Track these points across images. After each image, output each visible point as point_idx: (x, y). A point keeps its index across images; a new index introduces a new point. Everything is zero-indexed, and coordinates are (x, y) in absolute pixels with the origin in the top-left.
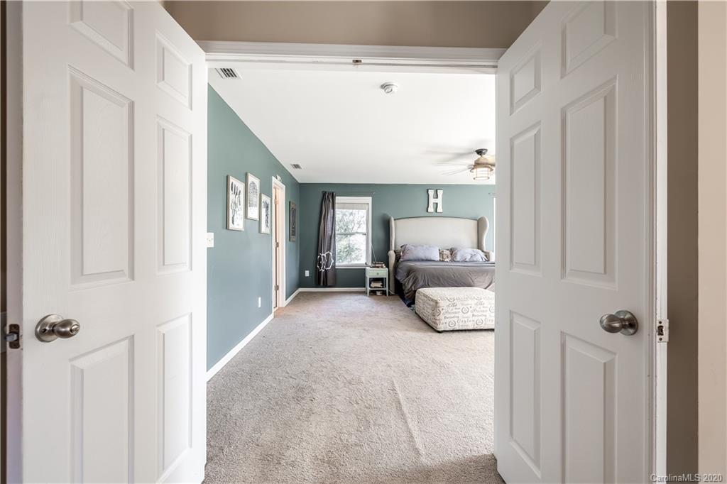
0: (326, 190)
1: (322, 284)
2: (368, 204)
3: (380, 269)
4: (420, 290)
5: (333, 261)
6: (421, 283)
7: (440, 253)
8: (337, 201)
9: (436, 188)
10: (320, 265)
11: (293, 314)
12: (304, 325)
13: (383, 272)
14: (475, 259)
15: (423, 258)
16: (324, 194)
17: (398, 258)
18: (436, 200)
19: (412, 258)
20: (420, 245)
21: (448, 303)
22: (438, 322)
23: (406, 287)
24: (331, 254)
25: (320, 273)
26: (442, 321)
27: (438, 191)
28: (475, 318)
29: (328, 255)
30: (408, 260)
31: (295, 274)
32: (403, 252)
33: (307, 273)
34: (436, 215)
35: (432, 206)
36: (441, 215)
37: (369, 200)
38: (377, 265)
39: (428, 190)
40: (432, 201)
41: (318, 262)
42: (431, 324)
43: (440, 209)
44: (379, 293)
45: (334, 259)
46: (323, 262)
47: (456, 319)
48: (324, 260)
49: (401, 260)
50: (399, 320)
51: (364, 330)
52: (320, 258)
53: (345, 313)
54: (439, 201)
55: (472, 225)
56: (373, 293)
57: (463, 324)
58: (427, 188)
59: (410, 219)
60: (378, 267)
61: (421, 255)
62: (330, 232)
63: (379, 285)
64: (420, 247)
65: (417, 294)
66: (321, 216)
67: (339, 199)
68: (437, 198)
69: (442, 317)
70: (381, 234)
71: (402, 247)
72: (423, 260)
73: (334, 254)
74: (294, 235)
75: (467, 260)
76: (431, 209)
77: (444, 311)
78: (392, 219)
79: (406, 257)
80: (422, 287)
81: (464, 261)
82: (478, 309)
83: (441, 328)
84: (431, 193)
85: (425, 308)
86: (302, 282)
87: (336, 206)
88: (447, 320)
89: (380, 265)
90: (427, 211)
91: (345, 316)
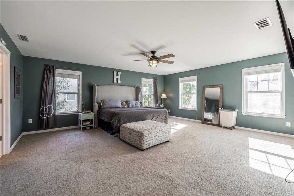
0: (48, 64)
1: (44, 127)
2: (79, 75)
3: (89, 114)
4: (123, 125)
5: (53, 111)
6: (123, 121)
7: (122, 103)
8: (56, 72)
9: (118, 71)
10: (43, 115)
11: (21, 159)
12: (37, 170)
13: (91, 116)
14: (137, 106)
15: (114, 106)
16: (46, 66)
17: (100, 107)
18: (118, 77)
19: (108, 107)
20: (112, 100)
21: (148, 132)
22: (143, 145)
23: (114, 125)
24: (52, 106)
25: (42, 120)
26: (146, 144)
27: (119, 72)
28: (159, 138)
29: (49, 108)
30: (106, 108)
31: (19, 123)
32: (103, 103)
33: (30, 121)
34: (117, 84)
35: (116, 80)
36: (119, 84)
37: (80, 73)
38: (87, 112)
39: (113, 72)
40: (116, 77)
41: (41, 112)
42: (139, 146)
43: (119, 82)
44: (88, 128)
45: (55, 109)
46: (45, 112)
47: (151, 141)
48: (46, 110)
49: (102, 108)
50: (114, 146)
51: (96, 161)
52: (43, 110)
53: (72, 148)
54: (119, 77)
55: (133, 89)
56: (84, 129)
57: (155, 143)
58: (113, 70)
59: (104, 86)
60: (88, 113)
61: (113, 105)
62: (51, 92)
63: (88, 123)
64: (112, 101)
65: (121, 128)
66: (44, 81)
67: (58, 71)
68: (118, 76)
69: (145, 141)
70: (87, 94)
71: (101, 101)
72: (114, 107)
73: (54, 106)
74: (18, 93)
75: (134, 106)
76: (115, 81)
77: (146, 137)
78: (96, 85)
79: (105, 106)
80: (123, 123)
81: (133, 107)
82: (160, 133)
83: (145, 147)
84: (115, 73)
85: (131, 137)
86: (25, 127)
87: (56, 75)
88: (148, 143)
89: (89, 112)
90: (113, 82)
91: (74, 152)
